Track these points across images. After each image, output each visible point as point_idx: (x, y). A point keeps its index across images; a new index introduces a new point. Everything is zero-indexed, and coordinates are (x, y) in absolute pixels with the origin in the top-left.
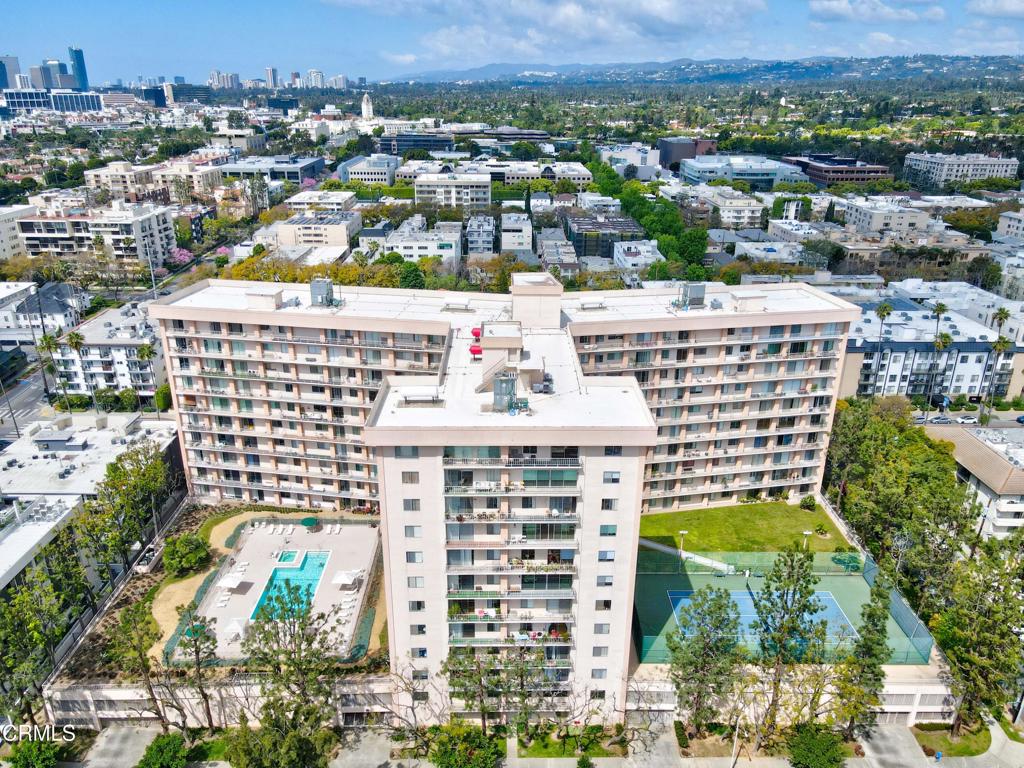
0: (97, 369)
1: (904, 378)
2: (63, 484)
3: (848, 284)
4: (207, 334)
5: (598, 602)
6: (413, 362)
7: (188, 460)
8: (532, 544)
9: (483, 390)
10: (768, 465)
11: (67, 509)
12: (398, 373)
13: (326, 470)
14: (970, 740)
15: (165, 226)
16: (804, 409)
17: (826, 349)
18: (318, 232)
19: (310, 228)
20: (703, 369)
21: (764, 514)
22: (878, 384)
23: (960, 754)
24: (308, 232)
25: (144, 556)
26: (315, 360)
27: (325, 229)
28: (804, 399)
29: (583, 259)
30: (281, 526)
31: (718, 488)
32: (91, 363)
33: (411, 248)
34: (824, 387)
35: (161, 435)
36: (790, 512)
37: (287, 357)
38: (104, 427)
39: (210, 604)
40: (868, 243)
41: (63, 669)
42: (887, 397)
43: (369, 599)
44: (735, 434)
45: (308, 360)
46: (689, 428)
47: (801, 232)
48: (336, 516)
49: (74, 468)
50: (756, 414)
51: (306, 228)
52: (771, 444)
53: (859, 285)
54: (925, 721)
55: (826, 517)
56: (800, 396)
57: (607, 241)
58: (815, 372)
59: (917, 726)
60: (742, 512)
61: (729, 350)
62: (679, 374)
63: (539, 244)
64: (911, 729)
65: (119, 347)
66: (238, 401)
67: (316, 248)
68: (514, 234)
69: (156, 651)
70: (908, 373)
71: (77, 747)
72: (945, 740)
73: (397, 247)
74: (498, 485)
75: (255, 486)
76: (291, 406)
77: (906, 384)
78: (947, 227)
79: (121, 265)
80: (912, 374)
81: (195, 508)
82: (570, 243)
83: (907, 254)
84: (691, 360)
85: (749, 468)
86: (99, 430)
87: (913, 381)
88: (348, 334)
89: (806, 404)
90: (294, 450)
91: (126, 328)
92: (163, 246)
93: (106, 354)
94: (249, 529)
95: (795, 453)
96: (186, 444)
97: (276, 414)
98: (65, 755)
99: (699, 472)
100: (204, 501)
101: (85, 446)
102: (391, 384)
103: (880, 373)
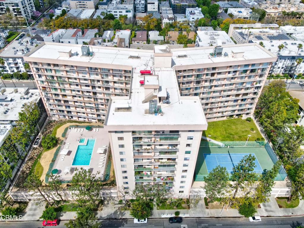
0: (13, 65)
1: (283, 68)
2: (6, 116)
3: (266, 28)
4: (46, 67)
5: (183, 170)
6: (119, 78)
7: (46, 106)
8: (162, 156)
9: (145, 102)
10: (238, 108)
11: (7, 129)
12: (116, 95)
13: (92, 110)
14: (293, 202)
15: (30, 2)
16: (252, 90)
17: (262, 71)
18: (84, 4)
19: (81, 2)
20: (219, 79)
21: (234, 123)
22: (274, 70)
23: (290, 207)
24: (80, 3)
25: (36, 141)
26: (85, 77)
27: (86, 3)
28: (252, 87)
29: (176, 15)
30: (79, 129)
31: (220, 115)
32: (10, 63)
33: (116, 12)
34: (260, 83)
35: (36, 95)
36: (243, 122)
37: (75, 75)
38: (17, 92)
39: (58, 160)
40: (274, 9)
41: (15, 184)
42: (276, 74)
43: (109, 157)
44: (228, 99)
45: (83, 76)
46: (213, 98)
47: (251, 4)
48: (97, 125)
49: (9, 109)
50: (235, 92)
51: (79, 2)
52: (239, 101)
53: (270, 28)
54: (280, 196)
55: (254, 124)
56: (251, 86)
57: (184, 7)
58: (258, 79)
59: (277, 198)
60: (227, 123)
61: (229, 72)
62: (211, 81)
63: (160, 9)
64: (275, 198)
65: (19, 58)
66: (60, 89)
67: (84, 10)
68: (152, 5)
69: (43, 178)
70: (284, 66)
71: (22, 208)
72: (286, 202)
73: (112, 12)
74: (151, 140)
75: (69, 115)
76: (79, 91)
77: (283, 70)
78: (300, 2)
79: (17, 18)
80: (285, 67)
81: (51, 122)
82: (171, 9)
83: (287, 14)
84: (216, 77)
85: (231, 109)
86: (16, 93)
87: (285, 69)
88: (96, 69)
89: (253, 89)
90: (81, 104)
91: (20, 50)
92: (30, 10)
93: (15, 60)
94: (69, 130)
95: (246, 104)
96: (45, 101)
97: (74, 93)
98: (19, 210)
99: (215, 110)
100: (53, 119)
101: (11, 100)
102: (112, 99)
103: (275, 66)
